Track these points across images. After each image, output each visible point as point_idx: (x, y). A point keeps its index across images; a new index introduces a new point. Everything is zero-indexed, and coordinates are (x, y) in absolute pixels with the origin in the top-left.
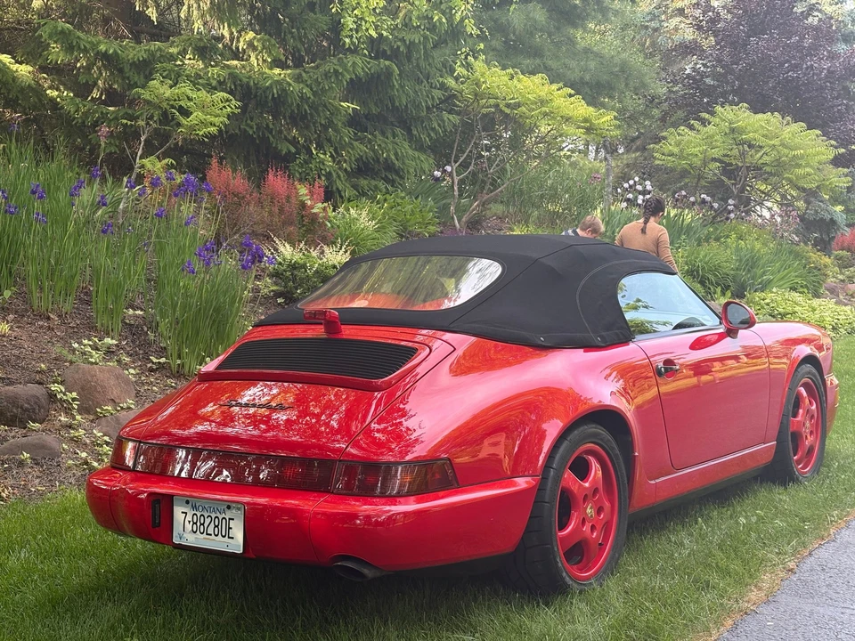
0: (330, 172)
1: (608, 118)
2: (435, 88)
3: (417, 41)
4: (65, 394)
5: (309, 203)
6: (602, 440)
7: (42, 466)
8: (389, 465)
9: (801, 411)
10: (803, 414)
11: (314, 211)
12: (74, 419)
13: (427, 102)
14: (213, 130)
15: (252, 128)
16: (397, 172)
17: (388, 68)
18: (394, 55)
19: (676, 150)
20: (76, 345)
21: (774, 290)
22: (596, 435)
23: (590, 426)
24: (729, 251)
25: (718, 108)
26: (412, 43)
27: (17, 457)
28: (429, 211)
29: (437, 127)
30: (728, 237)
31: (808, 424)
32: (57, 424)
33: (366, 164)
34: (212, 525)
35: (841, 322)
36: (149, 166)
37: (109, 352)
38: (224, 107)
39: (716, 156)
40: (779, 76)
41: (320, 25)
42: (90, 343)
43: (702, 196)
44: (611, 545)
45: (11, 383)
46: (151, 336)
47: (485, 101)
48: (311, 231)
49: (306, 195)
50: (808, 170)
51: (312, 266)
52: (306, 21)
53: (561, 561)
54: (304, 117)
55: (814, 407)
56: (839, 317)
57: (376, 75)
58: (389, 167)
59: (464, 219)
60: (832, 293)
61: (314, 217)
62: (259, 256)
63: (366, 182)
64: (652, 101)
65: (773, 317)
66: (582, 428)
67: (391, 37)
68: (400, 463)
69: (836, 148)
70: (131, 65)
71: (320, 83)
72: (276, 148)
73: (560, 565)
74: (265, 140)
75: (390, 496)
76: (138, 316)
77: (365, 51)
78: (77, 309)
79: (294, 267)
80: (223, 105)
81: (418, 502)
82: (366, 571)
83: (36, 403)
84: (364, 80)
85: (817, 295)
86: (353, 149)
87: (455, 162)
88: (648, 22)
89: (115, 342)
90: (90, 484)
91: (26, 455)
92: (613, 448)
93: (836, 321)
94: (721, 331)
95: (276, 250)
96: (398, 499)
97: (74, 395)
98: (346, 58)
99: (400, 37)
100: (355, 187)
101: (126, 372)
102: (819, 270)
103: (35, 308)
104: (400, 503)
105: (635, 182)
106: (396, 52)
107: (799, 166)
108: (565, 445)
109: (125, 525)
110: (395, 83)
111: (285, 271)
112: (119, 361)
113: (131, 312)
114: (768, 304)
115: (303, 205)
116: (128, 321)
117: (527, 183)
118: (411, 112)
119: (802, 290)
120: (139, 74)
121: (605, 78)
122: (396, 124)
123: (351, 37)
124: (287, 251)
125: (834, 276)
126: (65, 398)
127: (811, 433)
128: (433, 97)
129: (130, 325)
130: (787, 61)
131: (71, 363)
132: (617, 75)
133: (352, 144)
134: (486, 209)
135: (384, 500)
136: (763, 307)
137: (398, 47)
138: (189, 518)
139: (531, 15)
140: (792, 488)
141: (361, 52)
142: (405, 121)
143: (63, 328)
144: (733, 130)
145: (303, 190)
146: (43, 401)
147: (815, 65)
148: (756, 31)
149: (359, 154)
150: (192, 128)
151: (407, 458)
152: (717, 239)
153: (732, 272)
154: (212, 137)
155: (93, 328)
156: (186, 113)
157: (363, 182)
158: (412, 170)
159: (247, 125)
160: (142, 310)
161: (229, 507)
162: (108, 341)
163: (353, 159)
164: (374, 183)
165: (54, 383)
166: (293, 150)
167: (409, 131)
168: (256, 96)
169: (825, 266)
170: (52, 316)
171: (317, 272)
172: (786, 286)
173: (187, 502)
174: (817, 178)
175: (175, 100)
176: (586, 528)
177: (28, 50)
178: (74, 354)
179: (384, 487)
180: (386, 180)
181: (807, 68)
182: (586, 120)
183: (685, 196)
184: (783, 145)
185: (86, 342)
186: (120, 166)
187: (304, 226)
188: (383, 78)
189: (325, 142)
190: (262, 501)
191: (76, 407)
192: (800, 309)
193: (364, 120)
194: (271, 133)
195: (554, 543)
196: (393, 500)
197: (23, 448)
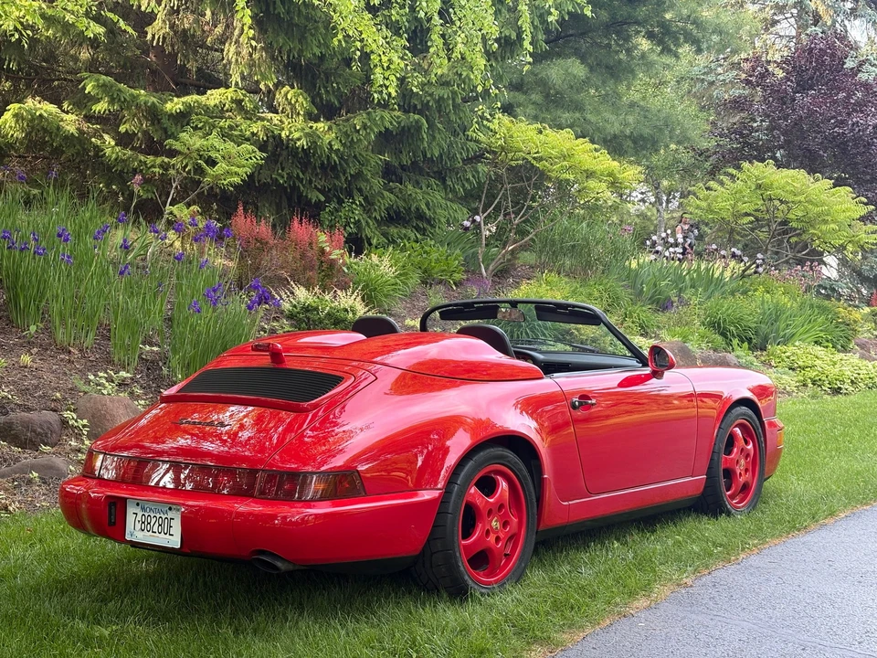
0: (359, 220)
1: (632, 172)
2: (471, 141)
3: (446, 97)
4: (76, 421)
5: (328, 249)
6: (509, 461)
7: (49, 485)
8: (306, 475)
9: (735, 449)
10: (737, 453)
11: (332, 257)
12: (83, 444)
13: (461, 154)
14: (236, 180)
15: (283, 177)
16: (429, 221)
17: (417, 122)
18: (423, 110)
19: (704, 204)
20: (92, 377)
21: (797, 343)
22: (502, 457)
23: (496, 449)
24: (753, 305)
25: (746, 165)
26: (441, 98)
27: (27, 476)
28: (455, 260)
29: (471, 178)
30: (756, 290)
31: (743, 462)
32: (68, 448)
33: (398, 213)
34: (157, 524)
35: (861, 376)
36: (176, 212)
37: (122, 385)
38: (251, 158)
39: (748, 211)
40: (825, 132)
41: (354, 80)
42: (106, 375)
43: (733, 250)
44: (518, 555)
45: (29, 409)
46: (165, 371)
47: (513, 154)
48: (328, 276)
49: (326, 242)
50: (832, 226)
51: (323, 309)
52: (340, 76)
53: (463, 565)
54: (334, 168)
55: (750, 447)
56: (860, 372)
57: (406, 128)
58: (421, 216)
59: (491, 268)
60: (862, 348)
61: (332, 264)
62: (265, 298)
63: (395, 231)
64: (702, 154)
65: (793, 370)
66: (488, 451)
67: (421, 93)
68: (315, 473)
69: (866, 204)
70: (169, 116)
71: (349, 136)
72: (306, 196)
73: (462, 568)
74: (294, 188)
75: (305, 501)
76: (152, 352)
77: (396, 106)
78: (99, 344)
79: (307, 309)
80: (249, 156)
81: (330, 506)
82: (279, 564)
83: (48, 428)
84: (394, 133)
85: (845, 349)
86: (383, 198)
87: (483, 213)
88: (704, 74)
89: (129, 375)
90: (63, 490)
91: (36, 475)
92: (521, 470)
93: (856, 375)
94: (648, 372)
95: (293, 293)
96: (312, 504)
97: (85, 422)
98: (375, 112)
99: (430, 92)
100: (385, 235)
101: (136, 403)
102: (848, 325)
103: (58, 342)
104: (314, 507)
105: (667, 235)
106: (426, 106)
107: (826, 222)
108: (470, 464)
109: (88, 524)
110: (425, 136)
111: (298, 313)
112: (132, 393)
113: (148, 348)
114: (788, 357)
115: (322, 251)
116: (144, 357)
117: (560, 234)
118: (446, 163)
119: (826, 344)
120: (176, 125)
121: (646, 131)
122: (431, 174)
123: (381, 92)
124: (302, 294)
125: (865, 332)
126: (76, 424)
127: (746, 470)
128: (467, 149)
129: (147, 361)
130: (833, 118)
131: (85, 393)
132: (661, 129)
133: (382, 194)
134: (516, 258)
135: (300, 505)
136: (783, 360)
137: (428, 102)
138: (139, 518)
139: (570, 71)
140: (723, 520)
141: (391, 107)
142: (440, 172)
143: (83, 361)
144: (759, 187)
145: (323, 237)
146: (56, 427)
147: (862, 121)
148: (803, 87)
149: (389, 204)
150: (217, 177)
151: (323, 469)
152: (745, 293)
153: (753, 325)
154: (236, 187)
155: (110, 362)
156: (212, 163)
157: (393, 230)
158: (443, 220)
159: (279, 175)
160: (160, 347)
161: (170, 509)
162: (123, 374)
163: (383, 208)
164: (404, 231)
165: (66, 411)
166: (323, 199)
167: (444, 181)
168: (287, 147)
169: (855, 322)
170: (72, 349)
171: (328, 314)
172: (808, 340)
173: (138, 504)
174: (845, 234)
175: (204, 150)
176: (492, 539)
177: (75, 100)
178: (89, 385)
179: (301, 494)
180: (417, 229)
181: (853, 125)
182: (610, 175)
183: (716, 250)
184: (810, 202)
185: (101, 374)
186: (150, 212)
187: (323, 271)
188: (412, 131)
189: (355, 192)
190: (201, 503)
191: (86, 433)
192: (820, 362)
193: (400, 171)
194: (302, 182)
195: (456, 549)
196: (308, 504)
197: (33, 468)
